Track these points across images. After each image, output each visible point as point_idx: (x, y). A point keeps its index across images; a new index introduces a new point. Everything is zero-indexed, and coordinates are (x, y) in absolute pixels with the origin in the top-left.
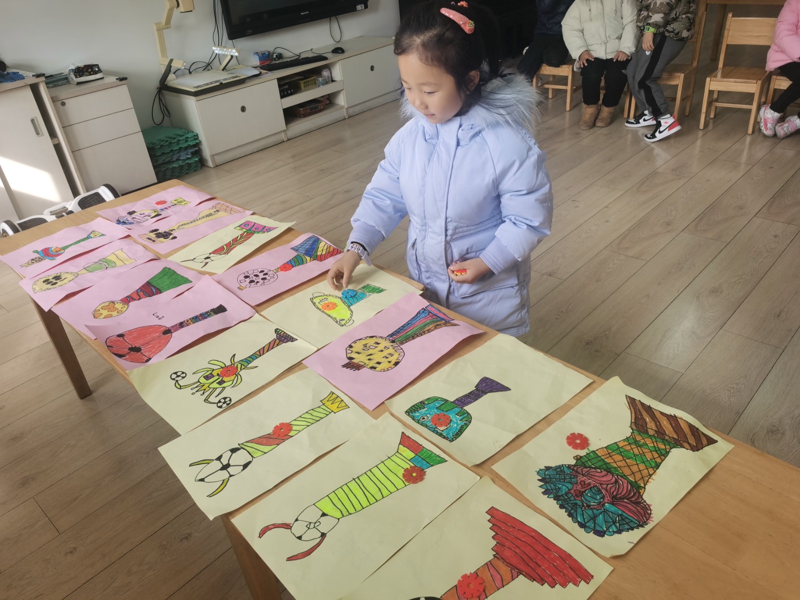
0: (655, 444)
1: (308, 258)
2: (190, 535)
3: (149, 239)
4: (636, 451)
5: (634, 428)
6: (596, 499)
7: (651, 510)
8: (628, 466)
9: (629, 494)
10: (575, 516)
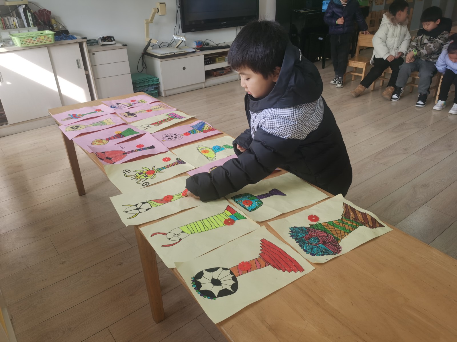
0: (352, 223)
1: (199, 131)
2: (122, 263)
3: (124, 115)
4: (341, 225)
5: (343, 216)
6: (315, 242)
7: (341, 249)
8: (336, 231)
9: (333, 241)
10: (303, 246)
